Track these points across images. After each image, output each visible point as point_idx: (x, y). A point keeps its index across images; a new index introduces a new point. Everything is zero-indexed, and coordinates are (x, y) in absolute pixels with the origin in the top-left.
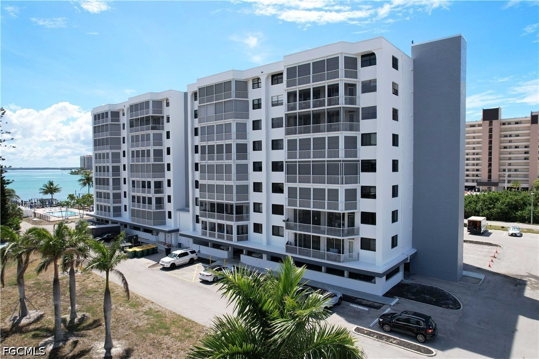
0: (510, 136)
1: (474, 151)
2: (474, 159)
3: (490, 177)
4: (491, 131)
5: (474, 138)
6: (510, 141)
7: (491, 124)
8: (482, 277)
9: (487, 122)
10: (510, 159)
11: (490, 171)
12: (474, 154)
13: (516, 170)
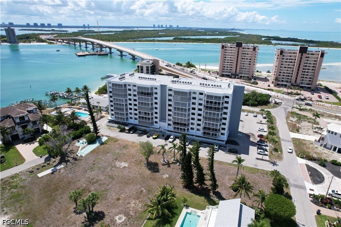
0: (245, 54)
1: (231, 59)
2: (230, 63)
3: (236, 72)
4: (238, 52)
5: (231, 53)
6: (245, 56)
7: (239, 49)
8: (241, 135)
9: (237, 48)
10: (244, 64)
11: (236, 69)
12: (230, 60)
13: (245, 69)
